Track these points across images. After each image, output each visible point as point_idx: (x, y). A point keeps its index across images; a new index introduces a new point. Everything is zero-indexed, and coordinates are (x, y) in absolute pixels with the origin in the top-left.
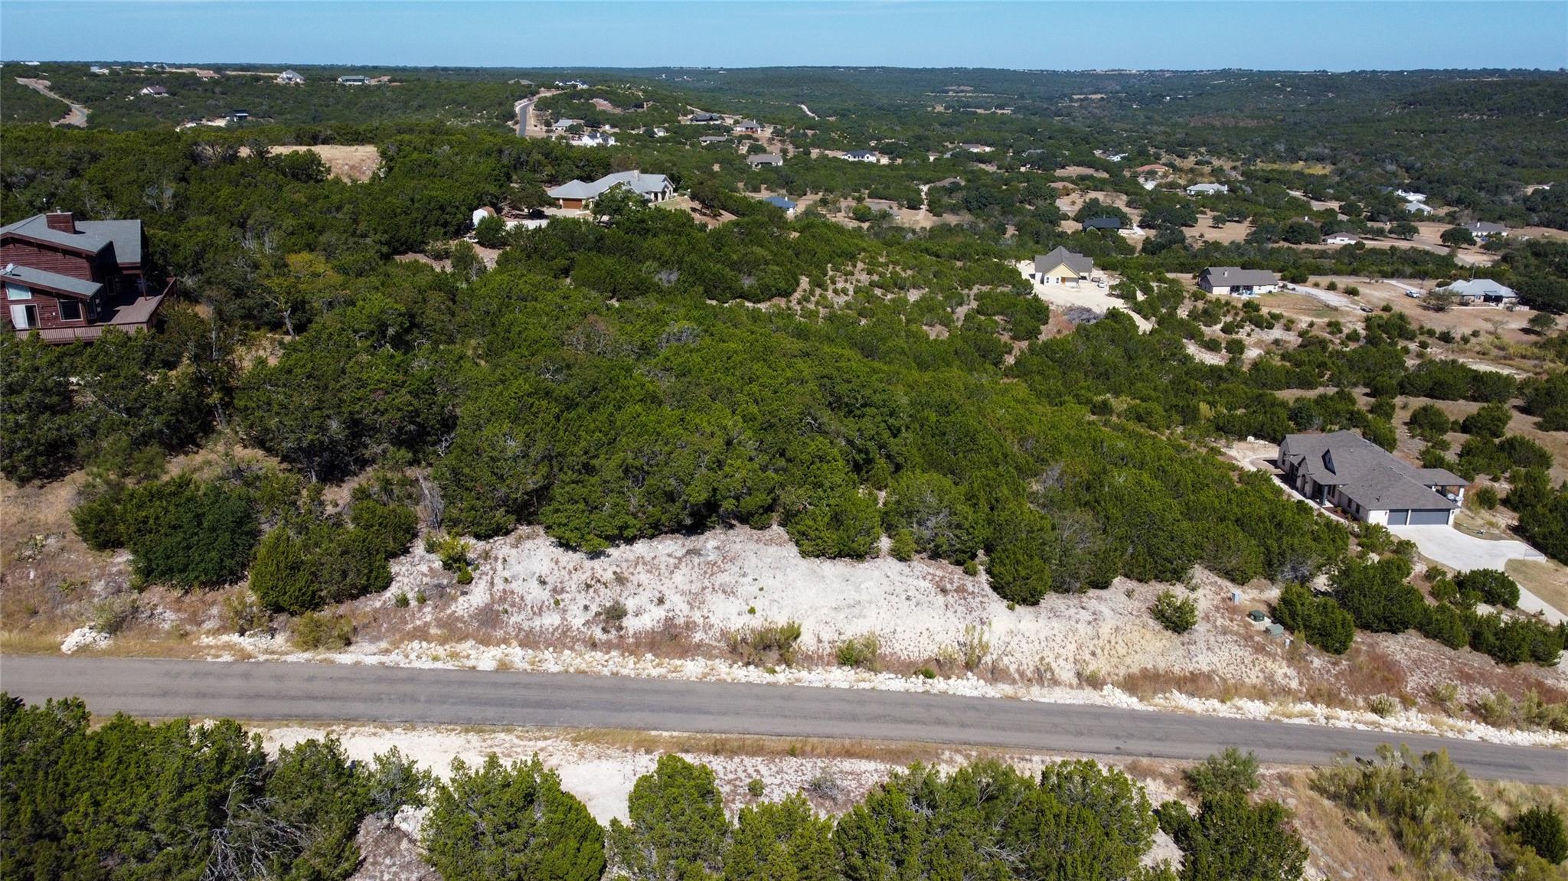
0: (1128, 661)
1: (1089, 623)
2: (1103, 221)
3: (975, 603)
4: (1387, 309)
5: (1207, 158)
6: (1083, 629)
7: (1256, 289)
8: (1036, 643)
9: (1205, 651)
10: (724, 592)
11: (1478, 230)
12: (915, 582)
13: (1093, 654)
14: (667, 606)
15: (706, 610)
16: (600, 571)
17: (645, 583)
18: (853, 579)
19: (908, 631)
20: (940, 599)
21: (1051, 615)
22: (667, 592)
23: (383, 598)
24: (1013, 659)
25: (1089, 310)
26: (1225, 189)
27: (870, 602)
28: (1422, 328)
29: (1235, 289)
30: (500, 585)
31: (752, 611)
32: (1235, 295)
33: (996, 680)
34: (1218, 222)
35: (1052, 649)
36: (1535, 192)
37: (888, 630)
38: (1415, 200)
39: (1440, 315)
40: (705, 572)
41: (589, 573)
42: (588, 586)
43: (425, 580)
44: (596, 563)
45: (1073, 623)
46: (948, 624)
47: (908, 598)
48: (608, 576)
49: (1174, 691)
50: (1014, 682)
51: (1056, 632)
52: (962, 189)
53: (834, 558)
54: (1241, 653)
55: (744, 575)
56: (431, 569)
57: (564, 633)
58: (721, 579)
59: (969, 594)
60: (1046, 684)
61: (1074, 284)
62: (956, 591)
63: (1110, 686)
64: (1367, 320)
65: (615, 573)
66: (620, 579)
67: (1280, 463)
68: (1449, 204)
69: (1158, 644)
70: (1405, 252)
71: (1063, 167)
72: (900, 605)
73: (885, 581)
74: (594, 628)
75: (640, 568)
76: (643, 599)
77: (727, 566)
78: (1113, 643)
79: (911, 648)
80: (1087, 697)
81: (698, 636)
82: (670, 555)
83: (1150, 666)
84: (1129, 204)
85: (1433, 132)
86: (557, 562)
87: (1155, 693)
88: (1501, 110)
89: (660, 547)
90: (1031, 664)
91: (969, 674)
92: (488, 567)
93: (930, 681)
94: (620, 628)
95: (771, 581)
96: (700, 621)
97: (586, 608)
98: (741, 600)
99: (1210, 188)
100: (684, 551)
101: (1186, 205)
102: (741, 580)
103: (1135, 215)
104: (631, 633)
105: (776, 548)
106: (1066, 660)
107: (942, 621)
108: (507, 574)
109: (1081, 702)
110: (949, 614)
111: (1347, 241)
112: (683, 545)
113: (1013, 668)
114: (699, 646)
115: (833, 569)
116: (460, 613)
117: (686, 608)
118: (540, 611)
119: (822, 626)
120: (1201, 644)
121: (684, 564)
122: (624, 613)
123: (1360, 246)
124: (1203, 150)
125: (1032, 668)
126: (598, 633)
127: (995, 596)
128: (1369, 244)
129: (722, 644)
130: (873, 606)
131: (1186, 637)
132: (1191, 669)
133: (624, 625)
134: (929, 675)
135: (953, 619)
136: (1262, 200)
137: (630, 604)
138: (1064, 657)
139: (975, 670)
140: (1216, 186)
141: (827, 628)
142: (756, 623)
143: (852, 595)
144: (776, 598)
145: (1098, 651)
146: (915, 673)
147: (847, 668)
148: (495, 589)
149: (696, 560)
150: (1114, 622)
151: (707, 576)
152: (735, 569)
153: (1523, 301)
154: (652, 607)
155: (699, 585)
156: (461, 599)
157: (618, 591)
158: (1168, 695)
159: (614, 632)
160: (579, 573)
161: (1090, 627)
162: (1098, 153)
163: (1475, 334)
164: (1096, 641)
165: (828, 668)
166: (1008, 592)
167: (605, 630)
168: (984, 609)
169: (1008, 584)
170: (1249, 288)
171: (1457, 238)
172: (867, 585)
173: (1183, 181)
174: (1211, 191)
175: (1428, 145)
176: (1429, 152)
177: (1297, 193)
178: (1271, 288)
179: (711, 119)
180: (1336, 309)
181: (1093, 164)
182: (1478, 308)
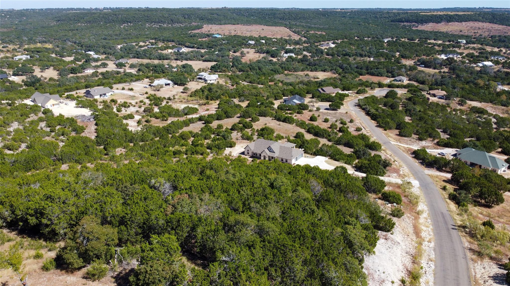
4: (146, 93)
5: (5, 45)
7: (107, 94)
11: (122, 61)
26: (29, 57)
28: (160, 97)
29: (101, 96)
34: (42, 70)
36: (121, 48)
38: (92, 54)
39: (159, 92)
61: (58, 106)
64: (147, 98)
68: (102, 54)
85: (73, 30)
88: (90, 22)
101: (22, 65)
111: (91, 71)
136: (46, 59)
140: (24, 56)
153: (176, 84)
163: (174, 96)
170: (105, 94)
171: (120, 65)
173: (8, 55)
174: (24, 59)
175: (75, 35)
176: (77, 37)
177: (54, 55)
178: (111, 93)
180: (134, 96)
182: (166, 88)
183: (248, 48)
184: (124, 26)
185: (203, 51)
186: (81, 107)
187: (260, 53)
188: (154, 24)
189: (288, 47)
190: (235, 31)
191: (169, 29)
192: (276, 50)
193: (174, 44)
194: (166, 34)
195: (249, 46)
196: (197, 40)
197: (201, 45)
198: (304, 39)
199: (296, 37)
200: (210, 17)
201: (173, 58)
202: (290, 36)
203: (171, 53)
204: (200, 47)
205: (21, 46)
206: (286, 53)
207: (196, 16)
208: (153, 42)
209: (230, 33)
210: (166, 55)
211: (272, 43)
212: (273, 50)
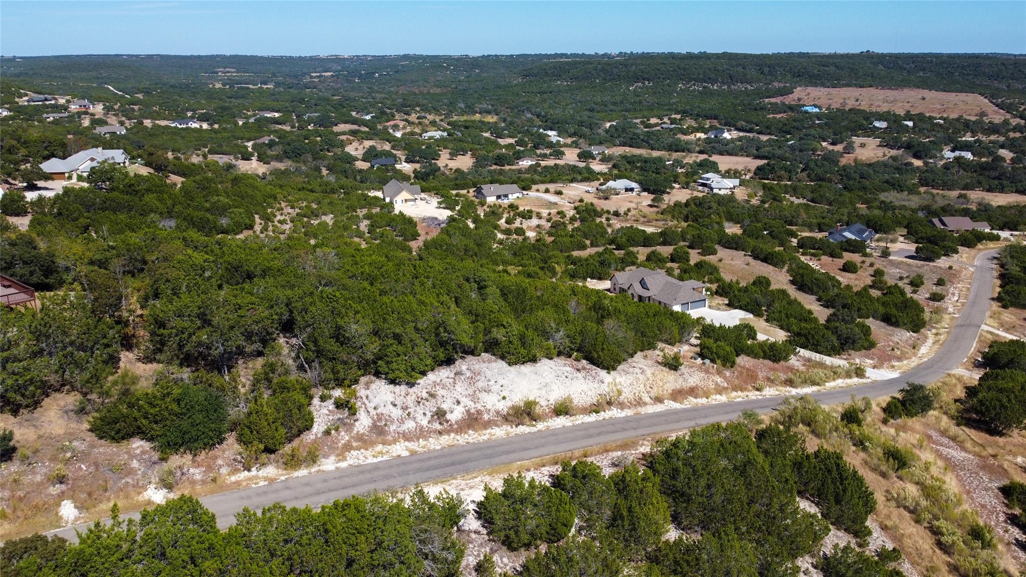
0: (665, 387)
1: (641, 373)
2: (383, 160)
3: (592, 373)
4: (581, 200)
5: (423, 114)
6: (641, 377)
7: (510, 196)
8: (628, 387)
9: (689, 377)
10: (485, 391)
11: (594, 150)
12: (563, 368)
13: (651, 387)
14: (462, 405)
15: (482, 403)
16: (420, 393)
17: (445, 395)
18: (537, 372)
19: (575, 393)
20: (579, 375)
21: (625, 373)
22: (457, 397)
23: (313, 433)
24: (623, 397)
25: (436, 219)
26: (445, 134)
27: (552, 382)
28: (602, 209)
29: (499, 197)
30: (373, 412)
31: (504, 398)
32: (501, 201)
33: (623, 408)
34: (453, 156)
35: (635, 389)
36: (610, 126)
37: (567, 395)
38: (552, 135)
39: (607, 201)
40: (470, 383)
41: (414, 396)
42: (418, 402)
43: (331, 418)
44: (414, 389)
45: (635, 375)
46: (589, 386)
47: (566, 377)
48: (425, 395)
49: (689, 397)
50: (629, 408)
51: (631, 380)
53: (524, 364)
54: (702, 375)
55: (489, 381)
56: (329, 411)
57: (421, 430)
58: (480, 384)
59: (587, 369)
60: (643, 405)
61: (413, 203)
62: (581, 369)
63: (666, 400)
64: (575, 208)
65: (427, 392)
66: (432, 395)
67: (612, 290)
68: (570, 136)
69: (671, 377)
70: (563, 166)
71: (336, 125)
72: (565, 381)
73: (550, 371)
74: (434, 424)
75: (437, 387)
76: (449, 403)
77: (478, 378)
78: (655, 381)
79: (581, 401)
80: (659, 408)
81: (486, 417)
83: (674, 388)
84: (393, 148)
85: (544, 93)
86: (394, 393)
87: (683, 399)
88: (577, 78)
89: (441, 374)
90: (631, 397)
91: (611, 407)
92: (360, 403)
93: (599, 414)
94: (447, 421)
95: (503, 381)
96: (482, 409)
97: (425, 414)
98: (495, 394)
99: (437, 134)
100: (453, 374)
101: (429, 147)
102: (489, 383)
103: (402, 156)
104: (454, 422)
105: (492, 364)
106: (643, 392)
107: (586, 386)
108: (373, 405)
109: (663, 409)
110: (587, 381)
111: (530, 163)
112: (451, 371)
113: (625, 401)
114: (490, 421)
115: (526, 369)
116: (362, 431)
117: (471, 404)
118: (402, 421)
120: (686, 374)
121: (457, 381)
122: (445, 413)
123: (538, 165)
124: (418, 109)
125: (633, 399)
126: (437, 426)
127: (597, 369)
128: (543, 163)
129: (499, 418)
130: (554, 384)
131: (679, 372)
132: (689, 386)
133: (448, 419)
134: (597, 412)
135: (590, 383)
136: (470, 140)
137: (445, 406)
139: (612, 405)
140: (440, 133)
142: (509, 403)
143: (542, 380)
144: (511, 389)
146: (591, 412)
147: (561, 417)
148: (371, 414)
149: (462, 378)
150: (650, 371)
151: (472, 385)
152: (483, 378)
153: (644, 190)
154: (456, 407)
155: (471, 390)
156: (357, 424)
157: (435, 402)
158: (688, 399)
159: (445, 423)
160: (409, 396)
161: (643, 375)
162: (354, 114)
163: (629, 210)
164: (648, 381)
165: (553, 419)
167: (440, 424)
168: (598, 375)
170: (506, 196)
171: (585, 156)
172: (545, 374)
173: (417, 130)
174: (438, 136)
175: (544, 101)
176: (546, 105)
177: (487, 135)
178: (518, 195)
179: (46, 100)
180: (556, 204)
181: (354, 122)
182: (624, 195)
183: (869, 137)
184: (636, 88)
185: (764, 138)
186: (444, 208)
187: (892, 148)
188: (694, 85)
189: (968, 138)
190: (857, 100)
191: (719, 93)
192: (930, 142)
193: (715, 123)
194: (710, 104)
195: (872, 132)
196: (764, 117)
197: (768, 128)
198: (1014, 122)
199: (997, 116)
200: (816, 72)
201: (697, 149)
202: (983, 114)
203: (699, 139)
204: (764, 130)
205: (448, 115)
206: (953, 151)
207: (788, 68)
208: (675, 119)
209: (844, 104)
210: (687, 143)
211: (929, 127)
212: (924, 143)
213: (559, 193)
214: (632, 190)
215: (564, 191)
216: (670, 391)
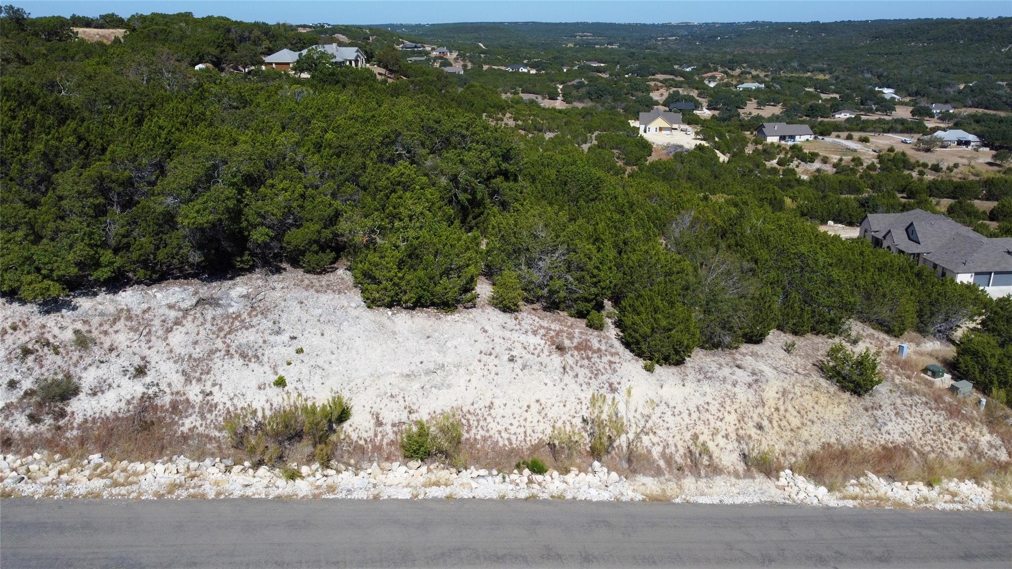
0: (805, 434)
1: (750, 386)
2: (682, 105)
3: (602, 363)
4: (891, 150)
5: (748, 70)
6: (743, 395)
7: (797, 138)
8: (685, 415)
9: (893, 418)
10: (243, 356)
11: (935, 108)
12: (523, 338)
13: (760, 427)
14: (148, 379)
15: (209, 384)
16: (56, 331)
17: (123, 346)
18: (436, 335)
19: (509, 404)
20: (556, 360)
21: (701, 377)
22: (153, 357)
24: (656, 439)
25: (681, 147)
26: (763, 86)
27: (458, 366)
28: (918, 162)
29: (782, 138)
31: (281, 383)
32: (783, 142)
33: (634, 472)
34: (761, 104)
35: (707, 423)
36: (965, 87)
37: (481, 404)
38: (888, 92)
39: (928, 154)
40: (221, 329)
41: (35, 333)
42: (26, 352)
44: (51, 321)
45: (729, 387)
46: (566, 393)
47: (512, 359)
49: (870, 475)
50: (658, 472)
51: (709, 398)
52: (585, 86)
53: (413, 308)
54: (935, 418)
55: (278, 333)
58: (244, 337)
59: (594, 352)
60: (703, 473)
61: (669, 132)
62: (576, 348)
63: (788, 471)
64: (879, 157)
65: (76, 332)
66: (83, 342)
67: (860, 242)
68: (909, 95)
69: (837, 411)
70: (887, 120)
71: (654, 74)
72: (499, 369)
73: (481, 337)
74: (17, 415)
75: (120, 325)
76: (112, 370)
77: (255, 321)
78: (782, 412)
79: (513, 429)
81: (188, 423)
82: (171, 307)
83: (833, 440)
84: (699, 95)
85: (893, 54)
87: (846, 478)
89: (159, 295)
90: (680, 444)
91: (596, 464)
93: (538, 478)
94: (62, 414)
95: (316, 340)
96: (197, 400)
97: (13, 384)
98: (266, 368)
99: (753, 86)
100: (194, 301)
101: (738, 96)
102: (272, 338)
103: (704, 102)
104: (79, 419)
105: (331, 296)
106: (726, 436)
107: (558, 390)
109: (756, 500)
110: (568, 379)
111: (848, 116)
112: (196, 293)
113: (656, 452)
114: (185, 438)
115: (409, 322)
117: (177, 381)
119: (385, 401)
120: (887, 408)
121: (190, 318)
122: (76, 391)
123: (858, 118)
124: (745, 65)
125: (682, 451)
127: (628, 354)
128: (864, 117)
129: (225, 434)
130: (462, 371)
131: (867, 400)
132: (883, 442)
133: (69, 410)
134: (538, 469)
135: (573, 386)
136: (788, 92)
137: (88, 378)
138: (723, 433)
139: (605, 458)
140: (757, 84)
141: (392, 404)
142: (284, 399)
143: (432, 355)
144: (320, 363)
145: (765, 423)
146: (518, 466)
147: (414, 464)
149: (210, 313)
150: (779, 383)
151: (222, 334)
152: (267, 324)
153: (985, 145)
154: (125, 382)
155: (207, 347)
157: (75, 359)
158: (862, 479)
159: (48, 420)
160: (19, 334)
161: (752, 391)
162: (676, 67)
163: (956, 166)
164: (760, 410)
165: (386, 465)
166: (644, 347)
167: (34, 419)
168: (615, 371)
169: (645, 337)
170: (792, 137)
171: (921, 113)
172: (455, 343)
173: (734, 82)
174: (754, 88)
175: (890, 62)
177: (810, 89)
178: (808, 137)
179: (416, 47)
180: (855, 151)
181: (673, 72)
182: (954, 148)
186: (699, 138)
205: (775, 72)
213: (865, 140)
214: (967, 143)
215: (871, 139)
216: (814, 447)
